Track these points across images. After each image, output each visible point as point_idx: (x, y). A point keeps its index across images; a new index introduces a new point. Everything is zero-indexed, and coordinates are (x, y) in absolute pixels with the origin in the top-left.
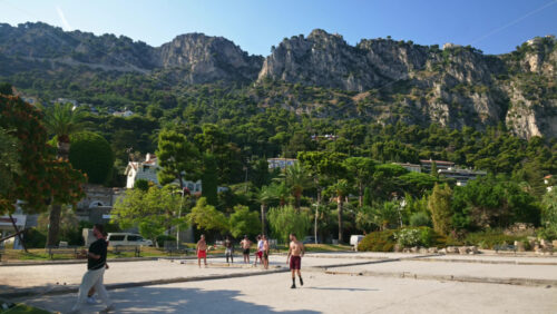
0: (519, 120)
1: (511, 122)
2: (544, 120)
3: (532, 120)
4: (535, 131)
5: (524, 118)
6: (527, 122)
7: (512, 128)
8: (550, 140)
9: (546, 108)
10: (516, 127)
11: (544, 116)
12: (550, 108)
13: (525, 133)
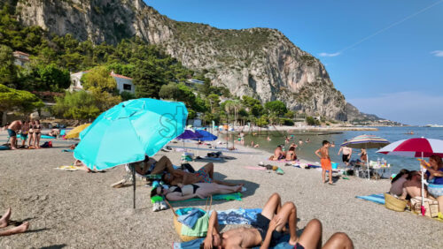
0: (29, 8)
1: (21, 8)
2: (52, 17)
3: (40, 11)
4: (41, 23)
5: (33, 7)
6: (35, 12)
7: (19, 14)
8: (52, 34)
9: (57, 7)
10: (24, 13)
11: (53, 13)
12: (61, 8)
13: (31, 21)
